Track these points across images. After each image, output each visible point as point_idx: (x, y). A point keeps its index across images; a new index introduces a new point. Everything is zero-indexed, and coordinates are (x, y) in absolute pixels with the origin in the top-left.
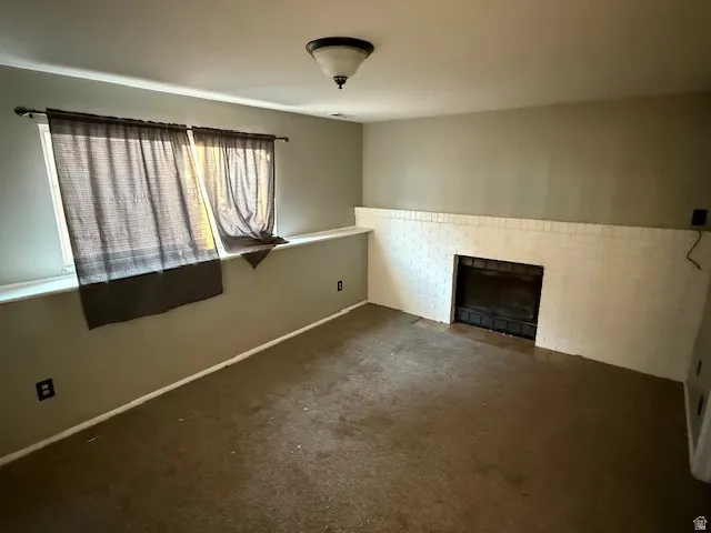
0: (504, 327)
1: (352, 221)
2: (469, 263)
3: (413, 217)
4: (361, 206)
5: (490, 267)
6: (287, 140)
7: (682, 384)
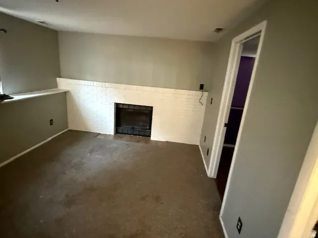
0: (137, 133)
1: (56, 86)
2: (121, 106)
3: (92, 85)
4: (60, 77)
5: (130, 107)
6: (5, 31)
7: (198, 146)
